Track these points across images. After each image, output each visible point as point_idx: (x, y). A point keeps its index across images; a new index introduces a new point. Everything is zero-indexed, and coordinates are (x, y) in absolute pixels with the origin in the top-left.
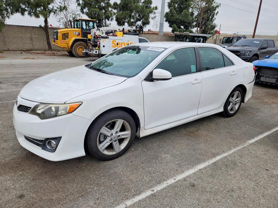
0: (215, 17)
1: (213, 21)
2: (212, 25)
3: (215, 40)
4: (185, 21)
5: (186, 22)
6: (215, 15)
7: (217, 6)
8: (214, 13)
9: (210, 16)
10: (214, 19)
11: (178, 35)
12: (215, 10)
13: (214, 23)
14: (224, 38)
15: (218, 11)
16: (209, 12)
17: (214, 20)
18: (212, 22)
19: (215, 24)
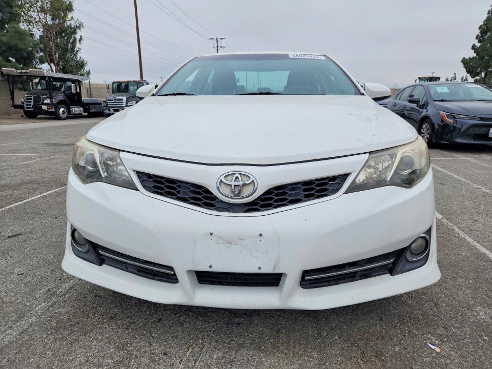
0: (78, 45)
1: (76, 53)
2: (77, 62)
3: (89, 90)
4: (20, 47)
5: (22, 49)
6: (78, 42)
7: (79, 27)
8: (75, 39)
9: (67, 43)
10: (76, 49)
11: (14, 76)
12: (75, 32)
13: (80, 58)
14: (114, 83)
15: (81, 36)
16: (64, 34)
17: (77, 51)
18: (76, 55)
19: (82, 59)
